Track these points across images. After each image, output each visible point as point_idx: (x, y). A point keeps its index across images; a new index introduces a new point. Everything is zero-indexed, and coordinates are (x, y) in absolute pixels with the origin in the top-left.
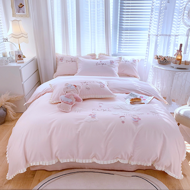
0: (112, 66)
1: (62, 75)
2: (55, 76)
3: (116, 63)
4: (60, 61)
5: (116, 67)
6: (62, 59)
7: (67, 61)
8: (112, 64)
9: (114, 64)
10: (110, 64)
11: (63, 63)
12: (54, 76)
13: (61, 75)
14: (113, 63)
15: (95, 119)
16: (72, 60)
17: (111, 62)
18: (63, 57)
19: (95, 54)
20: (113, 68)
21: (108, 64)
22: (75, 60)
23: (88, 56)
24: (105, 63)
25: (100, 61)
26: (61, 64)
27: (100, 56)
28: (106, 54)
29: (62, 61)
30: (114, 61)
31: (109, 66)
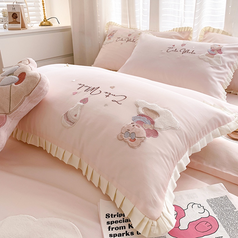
0: (210, 62)
3: (229, 55)
4: (108, 37)
5: (225, 67)
7: (120, 38)
9: (219, 57)
10: (207, 55)
11: (110, 42)
14: (218, 54)
16: (130, 38)
17: (213, 50)
18: (117, 30)
19: (191, 30)
20: (212, 67)
21: (201, 54)
22: (135, 37)
23: (173, 32)
24: (194, 51)
25: (182, 44)
26: (107, 44)
27: (205, 34)
28: (223, 31)
29: (110, 38)
30: (223, 47)
31: (200, 59)
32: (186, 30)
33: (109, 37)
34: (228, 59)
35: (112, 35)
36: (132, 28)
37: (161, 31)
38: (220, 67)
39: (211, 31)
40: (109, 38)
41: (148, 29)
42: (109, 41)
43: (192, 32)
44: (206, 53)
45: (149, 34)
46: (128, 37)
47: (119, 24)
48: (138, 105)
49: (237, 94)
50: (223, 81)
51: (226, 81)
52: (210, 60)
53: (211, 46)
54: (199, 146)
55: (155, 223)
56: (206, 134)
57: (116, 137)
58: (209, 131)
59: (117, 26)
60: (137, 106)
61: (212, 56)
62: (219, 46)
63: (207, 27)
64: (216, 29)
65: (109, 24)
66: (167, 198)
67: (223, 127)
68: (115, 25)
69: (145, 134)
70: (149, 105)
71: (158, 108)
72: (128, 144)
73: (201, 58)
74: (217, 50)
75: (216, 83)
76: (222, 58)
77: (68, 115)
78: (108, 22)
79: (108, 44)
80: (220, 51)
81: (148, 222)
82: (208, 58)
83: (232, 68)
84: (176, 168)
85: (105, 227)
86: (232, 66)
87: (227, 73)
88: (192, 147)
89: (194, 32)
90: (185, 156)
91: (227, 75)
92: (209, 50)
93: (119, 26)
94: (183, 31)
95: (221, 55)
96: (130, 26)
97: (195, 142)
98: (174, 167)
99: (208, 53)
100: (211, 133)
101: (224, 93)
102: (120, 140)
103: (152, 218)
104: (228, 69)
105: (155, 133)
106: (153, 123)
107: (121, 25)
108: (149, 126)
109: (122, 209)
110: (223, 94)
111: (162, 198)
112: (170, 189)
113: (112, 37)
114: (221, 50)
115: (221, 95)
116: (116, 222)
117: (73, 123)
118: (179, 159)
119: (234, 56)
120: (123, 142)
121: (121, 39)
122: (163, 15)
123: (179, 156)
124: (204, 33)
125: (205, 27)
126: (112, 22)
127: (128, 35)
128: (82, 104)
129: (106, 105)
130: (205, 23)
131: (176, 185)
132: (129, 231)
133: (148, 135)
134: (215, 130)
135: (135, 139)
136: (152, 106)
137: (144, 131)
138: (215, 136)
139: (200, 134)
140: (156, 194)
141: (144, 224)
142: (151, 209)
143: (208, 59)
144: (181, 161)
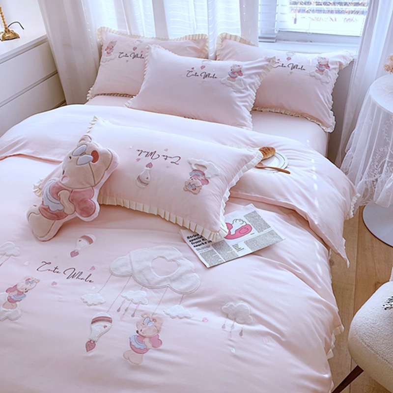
0: (232, 86)
1: (108, 94)
2: (91, 94)
3: (249, 76)
4: (106, 52)
5: (247, 89)
6: (110, 48)
7: (123, 53)
8: (236, 77)
9: (240, 80)
10: (228, 79)
11: (111, 59)
12: (89, 93)
13: (105, 94)
14: (239, 77)
15: (10, 311)
16: (136, 52)
17: (233, 73)
18: (116, 41)
19: (206, 37)
20: (235, 92)
21: (222, 78)
22: (142, 52)
23: (186, 41)
24: (214, 74)
25: (201, 66)
26: (107, 62)
27: (222, 42)
28: (241, 38)
29: (110, 53)
30: (243, 68)
31: (222, 84)
32: (200, 38)
33: (108, 51)
34: (249, 81)
35: (111, 49)
36: (133, 34)
37: (170, 38)
38: (243, 91)
39: (228, 37)
40: (108, 53)
41: (155, 37)
42: (109, 57)
43: (207, 40)
44: (227, 77)
45: (159, 48)
46: (134, 52)
47: (114, 30)
48: (191, 162)
49: (262, 111)
50: (247, 104)
51: (250, 103)
52: (232, 84)
53: (231, 68)
54: (234, 182)
55: (218, 234)
56: (238, 172)
57: (183, 189)
58: (239, 170)
59: (113, 32)
60: (190, 164)
61: (233, 79)
62: (238, 67)
63: (224, 33)
64: (233, 36)
65: (102, 30)
66: (221, 220)
67: (249, 163)
68: (110, 32)
69: (201, 184)
70: (198, 161)
71: (205, 163)
72: (192, 192)
73: (223, 82)
74: (238, 72)
75: (241, 108)
76: (243, 80)
77: (141, 178)
78: (100, 27)
79: (109, 61)
80: (240, 73)
81: (214, 234)
82: (231, 82)
83: (254, 88)
84: (223, 200)
85: (190, 244)
86: (253, 86)
87: (250, 95)
88: (230, 184)
89: (210, 41)
90: (226, 191)
91: (250, 97)
92: (230, 73)
93: (116, 33)
94: (197, 38)
95: (242, 77)
96: (130, 32)
97: (232, 180)
98: (221, 200)
99: (229, 76)
100: (241, 171)
101: (249, 116)
102: (186, 191)
103: (216, 232)
104: (250, 91)
105: (206, 181)
106: (204, 174)
107: (117, 32)
108: (201, 177)
109: (196, 231)
110: (248, 118)
111: (219, 220)
112: (222, 214)
113: (112, 51)
114: (241, 71)
115: (247, 120)
116: (195, 239)
117: (147, 184)
118: (224, 194)
119: (254, 76)
120: (188, 192)
121: (125, 55)
122: (171, 20)
123: (223, 193)
124: (221, 40)
125: (222, 34)
126: (104, 27)
127: (132, 49)
128: (148, 168)
129: (168, 167)
130: (221, 30)
131: (224, 211)
132: (204, 242)
133: (203, 184)
134: (243, 168)
135: (195, 189)
136: (200, 162)
137: (200, 182)
138: (244, 171)
139: (234, 174)
140: (215, 218)
141: (212, 235)
142: (214, 227)
143: (229, 83)
144: (225, 195)
